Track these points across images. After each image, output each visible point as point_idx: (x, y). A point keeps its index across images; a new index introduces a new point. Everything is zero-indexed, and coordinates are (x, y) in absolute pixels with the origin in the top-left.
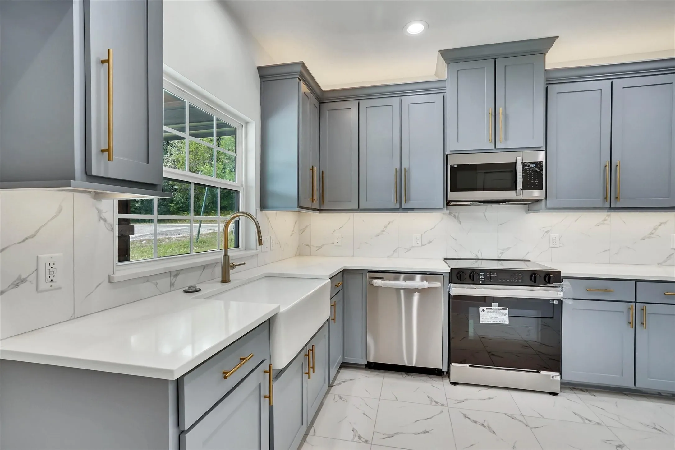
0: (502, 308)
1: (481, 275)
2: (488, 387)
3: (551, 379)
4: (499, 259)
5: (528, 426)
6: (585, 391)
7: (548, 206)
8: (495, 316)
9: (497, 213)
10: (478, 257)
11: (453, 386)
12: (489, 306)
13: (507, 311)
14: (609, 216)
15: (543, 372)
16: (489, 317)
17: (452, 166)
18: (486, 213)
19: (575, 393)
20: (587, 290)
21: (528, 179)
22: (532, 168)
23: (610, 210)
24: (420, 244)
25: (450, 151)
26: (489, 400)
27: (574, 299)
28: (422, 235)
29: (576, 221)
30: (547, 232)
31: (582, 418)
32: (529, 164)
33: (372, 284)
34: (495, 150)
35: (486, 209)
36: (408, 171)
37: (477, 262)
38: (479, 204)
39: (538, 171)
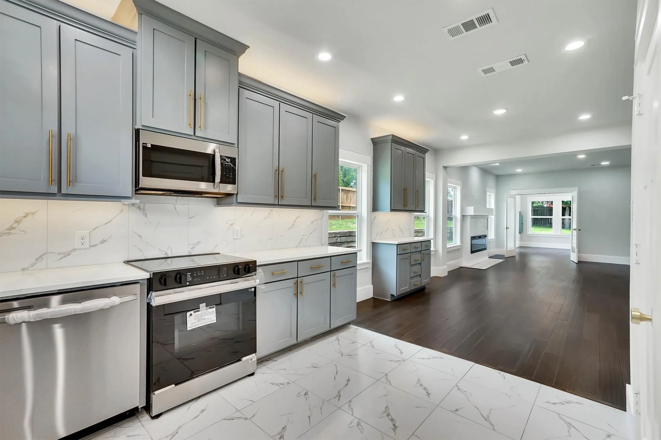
0: (209, 307)
1: (188, 275)
2: (196, 399)
3: (250, 361)
4: (190, 254)
5: (247, 419)
6: (269, 360)
7: (239, 201)
8: (203, 318)
9: (188, 205)
10: (167, 255)
11: (156, 421)
12: (196, 308)
13: (214, 310)
14: (271, 211)
15: (244, 359)
16: (197, 321)
17: (145, 145)
18: (176, 205)
19: (264, 366)
20: (272, 274)
21: (224, 173)
22: (228, 162)
23: (278, 206)
24: (87, 245)
25: (143, 126)
26: (203, 413)
27: (265, 283)
28: (90, 232)
29: (252, 215)
30: (232, 225)
31: (277, 385)
32: (225, 158)
33: (6, 322)
34: (194, 136)
35: (176, 201)
36: (74, 139)
37: (166, 261)
38: (175, 194)
39: (232, 166)
